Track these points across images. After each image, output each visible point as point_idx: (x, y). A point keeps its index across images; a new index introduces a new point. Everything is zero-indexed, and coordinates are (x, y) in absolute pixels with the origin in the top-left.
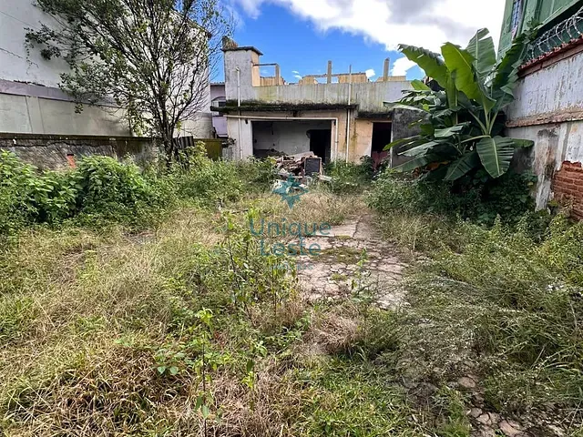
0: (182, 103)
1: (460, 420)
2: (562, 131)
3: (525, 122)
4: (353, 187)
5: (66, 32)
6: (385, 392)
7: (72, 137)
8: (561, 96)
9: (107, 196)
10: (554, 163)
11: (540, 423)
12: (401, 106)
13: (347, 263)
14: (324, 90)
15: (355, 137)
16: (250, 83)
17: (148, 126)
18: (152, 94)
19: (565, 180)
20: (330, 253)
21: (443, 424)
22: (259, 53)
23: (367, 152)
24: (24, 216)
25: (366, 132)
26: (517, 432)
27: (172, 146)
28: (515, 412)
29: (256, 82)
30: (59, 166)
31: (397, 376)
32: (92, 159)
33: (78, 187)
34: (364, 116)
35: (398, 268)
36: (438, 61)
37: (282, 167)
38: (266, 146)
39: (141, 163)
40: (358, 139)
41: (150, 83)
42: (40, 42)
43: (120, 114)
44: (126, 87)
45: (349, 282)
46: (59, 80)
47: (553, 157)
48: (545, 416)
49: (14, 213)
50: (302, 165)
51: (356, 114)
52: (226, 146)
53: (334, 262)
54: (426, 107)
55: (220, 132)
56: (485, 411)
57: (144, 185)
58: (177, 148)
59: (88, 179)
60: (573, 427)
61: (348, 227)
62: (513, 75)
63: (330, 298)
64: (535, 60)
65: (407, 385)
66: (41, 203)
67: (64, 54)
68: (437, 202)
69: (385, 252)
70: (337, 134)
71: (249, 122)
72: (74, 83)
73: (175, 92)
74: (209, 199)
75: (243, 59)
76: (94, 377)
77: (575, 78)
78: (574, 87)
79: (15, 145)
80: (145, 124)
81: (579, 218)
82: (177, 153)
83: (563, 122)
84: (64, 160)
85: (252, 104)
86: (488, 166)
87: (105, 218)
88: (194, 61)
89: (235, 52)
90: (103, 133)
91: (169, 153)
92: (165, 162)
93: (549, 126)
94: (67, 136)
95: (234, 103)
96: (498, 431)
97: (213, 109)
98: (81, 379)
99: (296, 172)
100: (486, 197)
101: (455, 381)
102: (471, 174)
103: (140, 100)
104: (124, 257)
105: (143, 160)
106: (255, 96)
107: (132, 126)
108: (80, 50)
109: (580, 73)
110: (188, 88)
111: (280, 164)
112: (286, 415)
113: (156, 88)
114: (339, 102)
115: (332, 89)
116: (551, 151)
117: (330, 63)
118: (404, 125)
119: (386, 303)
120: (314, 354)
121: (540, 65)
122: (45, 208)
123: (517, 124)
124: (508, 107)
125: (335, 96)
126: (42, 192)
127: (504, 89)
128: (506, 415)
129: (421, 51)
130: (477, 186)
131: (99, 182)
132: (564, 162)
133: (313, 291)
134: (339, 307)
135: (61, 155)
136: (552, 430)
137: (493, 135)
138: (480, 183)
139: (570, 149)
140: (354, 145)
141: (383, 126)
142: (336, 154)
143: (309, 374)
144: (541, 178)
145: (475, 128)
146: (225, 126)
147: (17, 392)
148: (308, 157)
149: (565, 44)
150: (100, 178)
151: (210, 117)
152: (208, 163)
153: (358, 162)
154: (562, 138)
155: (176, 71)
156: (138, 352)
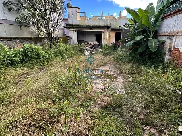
0: (55, 26)
1: (139, 129)
2: (174, 38)
3: (163, 34)
4: (109, 53)
5: (16, 2)
6: (117, 120)
7: (19, 38)
8: (175, 27)
9: (32, 57)
10: (171, 48)
11: (162, 129)
12: (125, 28)
13: (107, 79)
14: (100, 21)
15: (110, 37)
16: (76, 19)
17: (44, 33)
18: (45, 23)
19: (174, 53)
20: (102, 76)
21: (134, 130)
22: (79, 9)
23: (114, 41)
24: (6, 64)
25: (113, 35)
26: (155, 132)
27: (52, 40)
28: (155, 126)
29: (78, 18)
30: (16, 47)
31: (121, 115)
32: (27, 45)
33: (22, 54)
34: (113, 30)
35: (122, 80)
36: (137, 14)
37: (87, 46)
38: (82, 39)
39: (42, 45)
40: (111, 37)
41: (44, 19)
42: (7, 5)
43: (35, 29)
44: (36, 20)
45: (107, 85)
46: (15, 19)
47: (171, 46)
48: (163, 127)
49: (3, 63)
50: (93, 46)
51: (110, 29)
52: (69, 39)
53: (103, 78)
54: (132, 28)
55: (67, 34)
56: (146, 126)
57: (43, 53)
58: (53, 40)
59: (25, 51)
60: (171, 130)
61: (107, 67)
62: (160, 19)
63: (102, 90)
64: (167, 14)
65: (124, 118)
66: (11, 59)
67: (15, 9)
68: (135, 59)
69: (118, 75)
70: (104, 36)
71: (76, 31)
72: (19, 20)
73: (52, 22)
74: (64, 57)
75: (74, 10)
76: (32, 117)
77: (179, 22)
78: (179, 24)
79: (2, 40)
80: (43, 32)
81: (178, 65)
82: (53, 42)
83: (174, 35)
84: (17, 45)
85: (77, 26)
86: (151, 48)
87: (31, 64)
88: (58, 12)
89: (71, 8)
90: (29, 36)
91: (51, 42)
92: (50, 45)
93: (171, 36)
94: (18, 37)
95: (71, 25)
96: (150, 132)
97: (64, 27)
98: (28, 118)
99: (91, 48)
100: (150, 58)
101: (138, 117)
102: (146, 50)
103: (41, 25)
104: (39, 78)
105: (43, 45)
106: (78, 23)
107: (39, 33)
108: (21, 8)
109: (181, 20)
110: (56, 21)
111: (86, 45)
112: (89, 128)
113: (46, 21)
114: (105, 25)
115: (103, 21)
116: (170, 44)
117: (102, 12)
118: (125, 33)
119: (118, 92)
120: (97, 108)
121: (169, 16)
122: (12, 61)
123: (160, 35)
124: (158, 29)
125: (104, 23)
126: (11, 56)
127: (157, 23)
128: (152, 127)
129: (132, 10)
130: (147, 55)
131: (29, 53)
132: (174, 48)
133: (97, 88)
134: (104, 93)
135: (16, 43)
136: (165, 131)
137: (153, 38)
138: (148, 53)
139: (176, 44)
140: (109, 39)
141: (119, 33)
142: (104, 42)
143: (95, 115)
144: (167, 52)
145: (147, 36)
146: (68, 32)
147: (9, 122)
148: (95, 43)
149: (177, 10)
150: (30, 51)
151: (63, 30)
152: (63, 45)
153: (111, 45)
154: (174, 40)
155: (52, 15)
156: (44, 109)
